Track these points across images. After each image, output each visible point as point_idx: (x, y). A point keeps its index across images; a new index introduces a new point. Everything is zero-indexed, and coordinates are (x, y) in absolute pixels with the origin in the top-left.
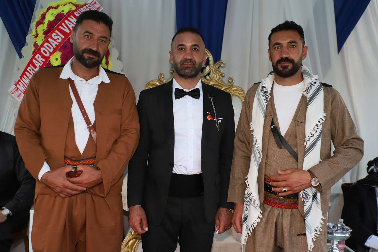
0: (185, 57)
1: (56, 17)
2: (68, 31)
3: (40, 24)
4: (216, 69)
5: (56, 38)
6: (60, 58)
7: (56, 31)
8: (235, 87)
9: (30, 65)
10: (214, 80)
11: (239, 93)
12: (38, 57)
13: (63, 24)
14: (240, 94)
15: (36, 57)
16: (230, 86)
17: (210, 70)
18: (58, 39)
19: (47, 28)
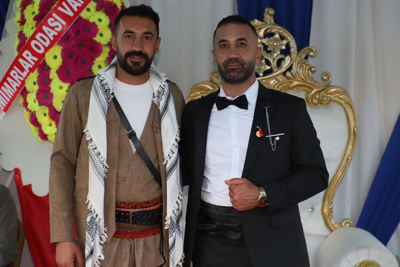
0: (228, 56)
2: (71, 14)
3: (28, 5)
4: (301, 60)
5: (53, 25)
6: (61, 55)
7: (54, 15)
8: (333, 87)
9: (15, 67)
10: (299, 79)
11: (341, 97)
12: (28, 55)
13: (64, 4)
14: (343, 99)
15: (24, 55)
16: (325, 87)
17: (292, 63)
18: (57, 27)
19: (39, 10)
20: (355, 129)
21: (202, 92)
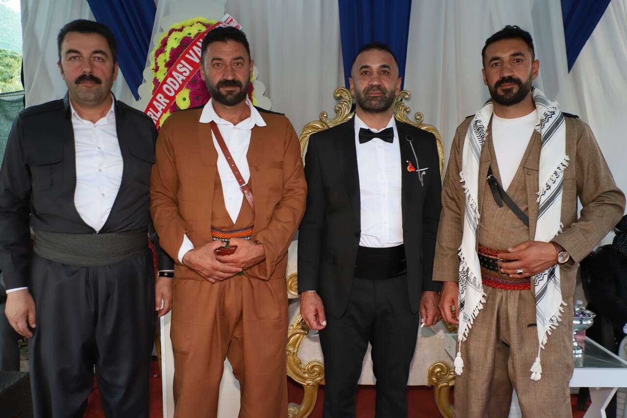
0: (370, 83)
1: (181, 43)
2: (196, 60)
3: (161, 53)
4: (398, 102)
5: (181, 70)
6: (189, 97)
7: (183, 61)
8: (424, 125)
9: (150, 109)
12: (160, 98)
13: (191, 51)
15: (158, 97)
18: (185, 72)
19: (170, 57)
20: (443, 161)
21: (313, 130)
